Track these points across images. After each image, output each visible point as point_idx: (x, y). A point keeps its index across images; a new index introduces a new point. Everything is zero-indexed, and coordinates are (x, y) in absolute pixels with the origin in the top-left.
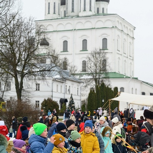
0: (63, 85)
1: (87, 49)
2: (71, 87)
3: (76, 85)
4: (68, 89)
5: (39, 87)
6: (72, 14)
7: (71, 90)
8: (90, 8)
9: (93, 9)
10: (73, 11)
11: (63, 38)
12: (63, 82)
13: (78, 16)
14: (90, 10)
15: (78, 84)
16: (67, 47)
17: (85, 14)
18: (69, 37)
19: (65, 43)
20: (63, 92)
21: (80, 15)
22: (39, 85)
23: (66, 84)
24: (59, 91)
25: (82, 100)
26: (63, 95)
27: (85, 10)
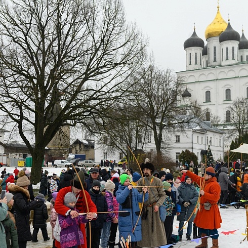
0: (204, 136)
1: (231, 99)
2: (212, 138)
3: (217, 136)
4: (209, 140)
5: (179, 139)
6: (215, 64)
7: (212, 141)
8: (233, 56)
9: (236, 57)
10: (215, 60)
11: (206, 89)
12: (204, 134)
13: (220, 66)
14: (233, 59)
15: (220, 135)
16: (210, 97)
17: (227, 63)
18: (212, 87)
19: (208, 93)
20: (204, 143)
21: (223, 64)
22: (179, 136)
23: (207, 136)
24: (200, 142)
25: (225, 151)
26: (204, 146)
27: (227, 59)
